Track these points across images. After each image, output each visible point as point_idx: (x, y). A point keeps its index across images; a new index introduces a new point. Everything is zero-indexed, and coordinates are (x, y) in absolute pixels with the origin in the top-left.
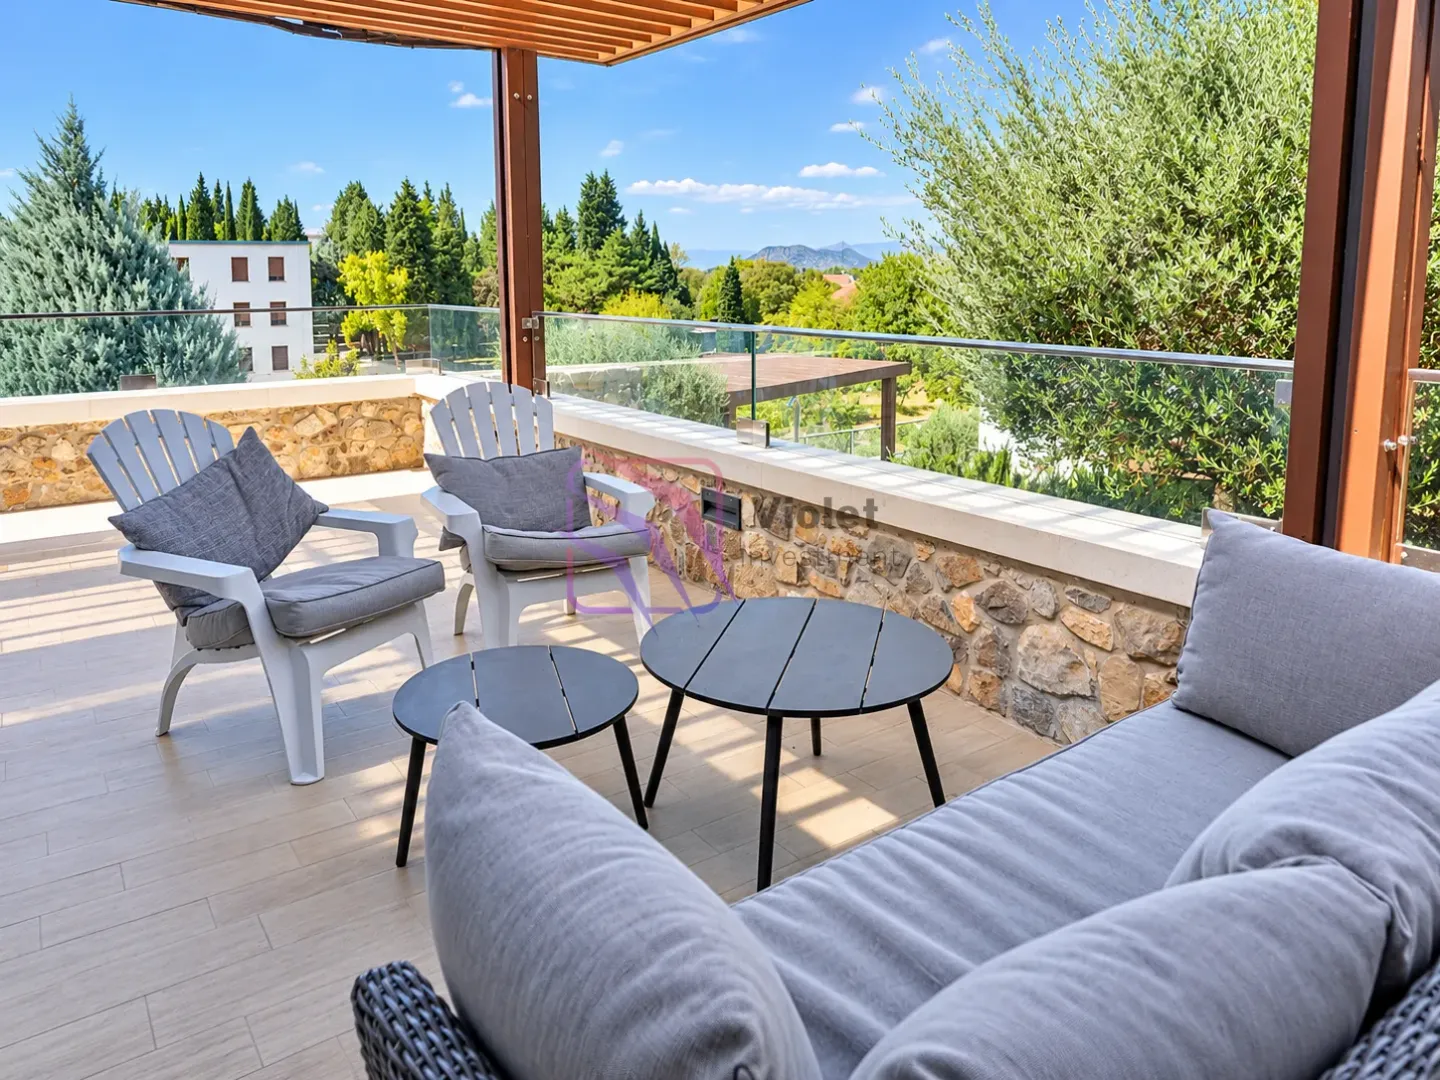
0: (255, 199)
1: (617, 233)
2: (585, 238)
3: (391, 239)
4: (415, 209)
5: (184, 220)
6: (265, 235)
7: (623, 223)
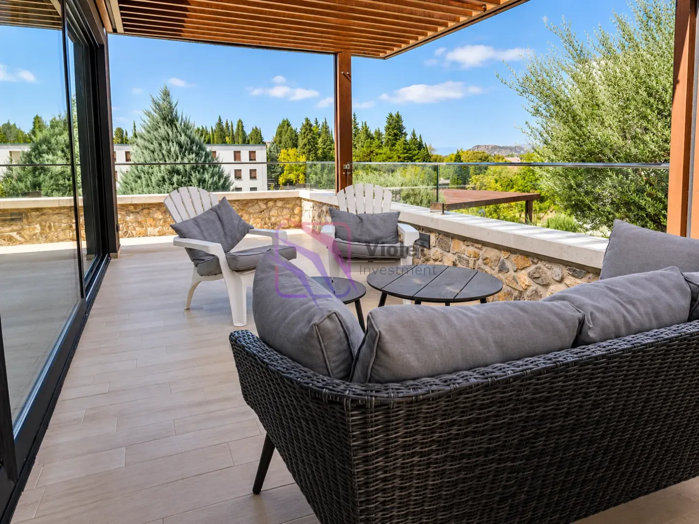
0: (243, 127)
1: (402, 139)
2: (388, 142)
3: (301, 143)
4: (311, 130)
5: (213, 135)
6: (247, 142)
7: (406, 134)
